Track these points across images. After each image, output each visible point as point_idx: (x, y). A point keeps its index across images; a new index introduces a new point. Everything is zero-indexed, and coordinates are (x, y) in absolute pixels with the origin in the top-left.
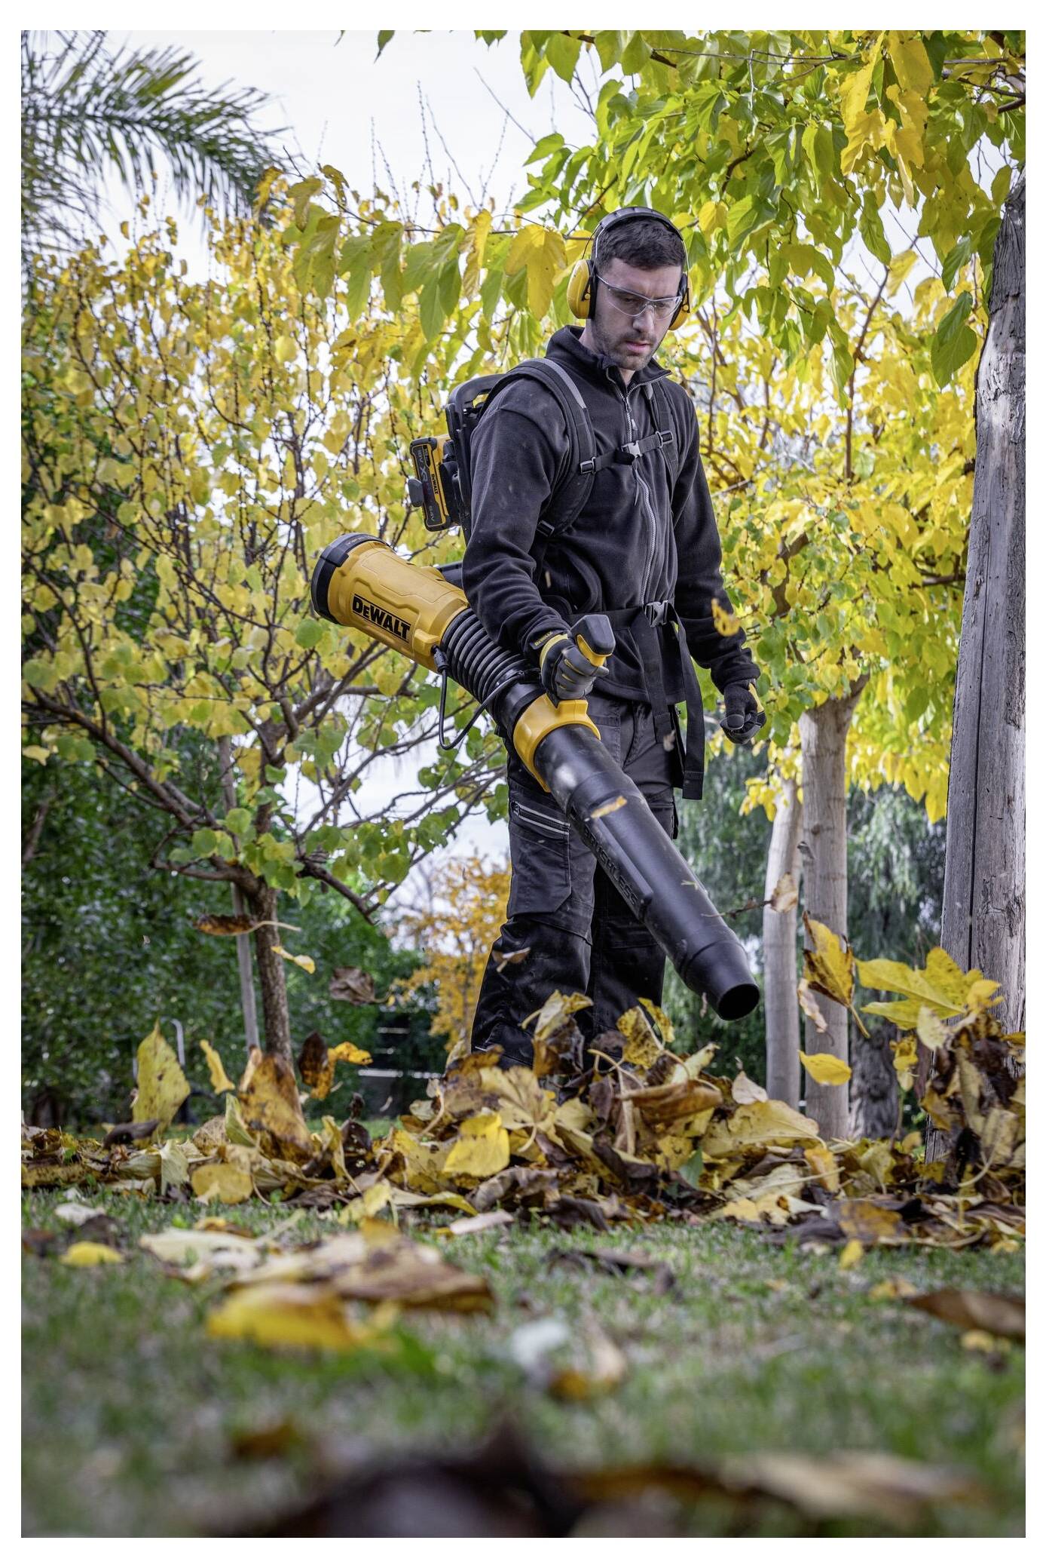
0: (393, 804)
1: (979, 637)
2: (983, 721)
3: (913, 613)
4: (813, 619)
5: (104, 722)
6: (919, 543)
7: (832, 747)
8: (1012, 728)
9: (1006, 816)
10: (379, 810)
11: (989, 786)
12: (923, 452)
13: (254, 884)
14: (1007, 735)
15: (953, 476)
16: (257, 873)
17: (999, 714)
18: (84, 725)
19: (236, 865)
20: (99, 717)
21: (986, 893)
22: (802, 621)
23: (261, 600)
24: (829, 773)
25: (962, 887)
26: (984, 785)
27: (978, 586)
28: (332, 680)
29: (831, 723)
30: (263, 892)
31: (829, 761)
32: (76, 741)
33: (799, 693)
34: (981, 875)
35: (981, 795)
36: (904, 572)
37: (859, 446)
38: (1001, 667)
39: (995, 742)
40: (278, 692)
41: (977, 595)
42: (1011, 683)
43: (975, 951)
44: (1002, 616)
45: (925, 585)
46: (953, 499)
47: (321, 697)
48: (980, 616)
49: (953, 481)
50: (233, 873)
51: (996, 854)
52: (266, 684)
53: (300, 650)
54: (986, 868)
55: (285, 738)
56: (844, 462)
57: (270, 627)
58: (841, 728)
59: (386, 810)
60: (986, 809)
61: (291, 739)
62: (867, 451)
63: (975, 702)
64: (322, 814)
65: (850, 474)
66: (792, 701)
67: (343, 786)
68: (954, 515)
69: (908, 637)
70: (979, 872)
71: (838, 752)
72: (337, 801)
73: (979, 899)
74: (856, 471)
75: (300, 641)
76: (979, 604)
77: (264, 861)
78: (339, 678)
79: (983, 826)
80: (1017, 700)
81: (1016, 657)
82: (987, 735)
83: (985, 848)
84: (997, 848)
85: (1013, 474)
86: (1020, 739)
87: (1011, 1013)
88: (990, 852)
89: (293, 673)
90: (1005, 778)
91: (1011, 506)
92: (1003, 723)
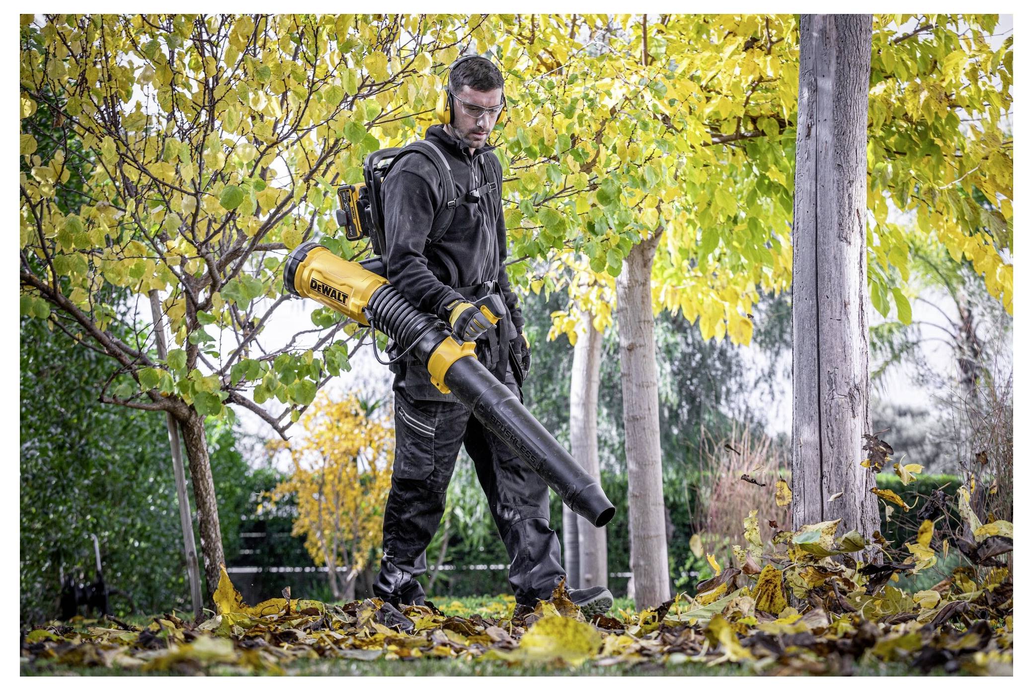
0: (294, 341)
1: (813, 171)
2: (820, 239)
3: (705, 166)
4: (640, 170)
5: (54, 283)
6: (708, 110)
7: (641, 279)
8: (844, 244)
9: (844, 317)
10: (283, 346)
11: (828, 293)
12: (704, 36)
13: (185, 411)
14: (841, 250)
15: (733, 54)
16: (189, 402)
17: (833, 233)
18: (39, 287)
19: (172, 397)
20: (51, 279)
21: (831, 382)
22: (632, 173)
23: (189, 171)
24: (638, 300)
25: (810, 379)
26: (824, 292)
27: (809, 128)
28: (243, 237)
29: (639, 259)
30: (193, 418)
31: (638, 290)
32: (34, 300)
33: (627, 233)
34: (826, 368)
35: (821, 301)
36: (697, 132)
37: (652, 33)
38: (833, 194)
39: (831, 257)
40: (204, 250)
41: (808, 135)
42: (841, 206)
43: (824, 431)
44: (831, 152)
45: (714, 143)
46: (737, 71)
47: (235, 253)
48: (813, 153)
49: (735, 57)
50: (168, 404)
51: (838, 349)
52: (193, 242)
53: (223, 212)
54: (830, 361)
56: (641, 47)
57: (197, 194)
58: (646, 264)
59: (288, 346)
60: (826, 313)
61: (213, 289)
62: (659, 37)
63: (812, 224)
64: (237, 353)
65: (647, 55)
67: (251, 329)
68: (736, 85)
69: (703, 186)
70: (823, 366)
71: (645, 283)
72: (249, 338)
73: (825, 388)
74: (652, 52)
75: (224, 204)
76: (811, 143)
77: (195, 392)
78: (251, 236)
79: (825, 327)
80: (847, 221)
81: (844, 185)
82: (823, 251)
83: (828, 345)
84: (837, 343)
85: (834, 34)
86: (851, 253)
87: (858, 482)
88: (832, 348)
89: (216, 233)
90: (841, 286)
91: (834, 61)
92: (837, 240)
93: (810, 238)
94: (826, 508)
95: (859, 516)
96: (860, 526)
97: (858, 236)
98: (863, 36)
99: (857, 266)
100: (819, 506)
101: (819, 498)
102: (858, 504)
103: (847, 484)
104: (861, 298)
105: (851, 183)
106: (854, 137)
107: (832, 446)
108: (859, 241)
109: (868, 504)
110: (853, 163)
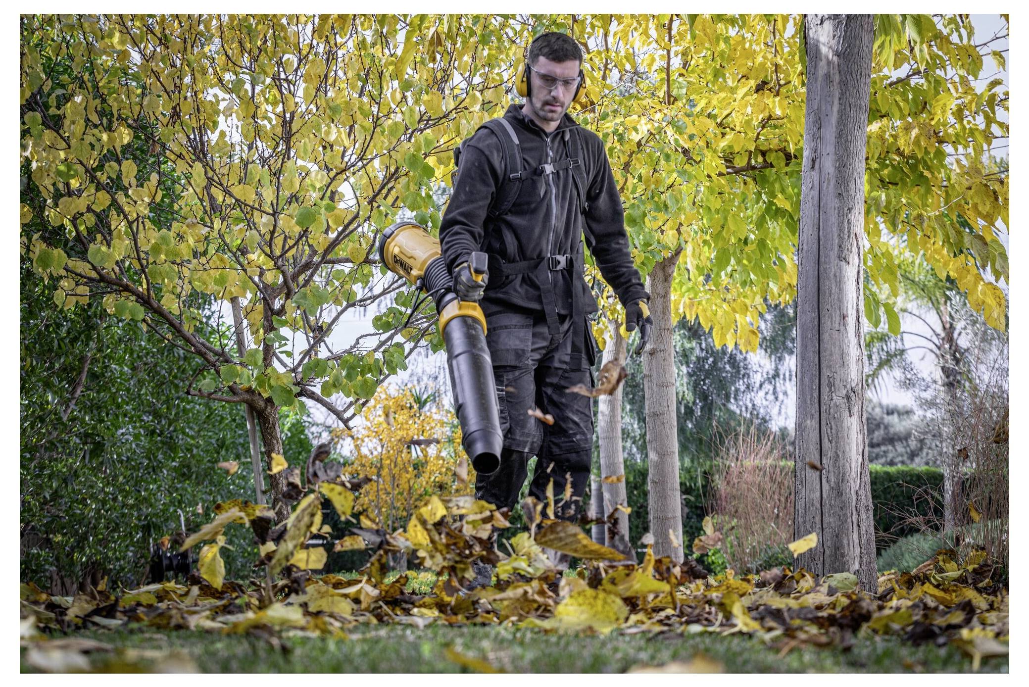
0: (357, 342)
1: (816, 199)
2: (822, 259)
3: (720, 193)
4: (663, 196)
5: (148, 290)
6: (723, 144)
8: (843, 263)
9: (842, 328)
10: (348, 347)
11: (828, 307)
12: (721, 79)
13: (262, 404)
14: (840, 269)
15: (746, 95)
16: (265, 395)
17: (833, 254)
18: (134, 293)
19: (250, 391)
20: (145, 286)
21: (831, 385)
22: (656, 199)
24: (660, 310)
25: (812, 382)
26: (825, 306)
27: (814, 161)
28: (314, 252)
30: (269, 409)
32: (130, 304)
33: (651, 252)
34: (826, 372)
35: (822, 314)
36: (713, 163)
37: (674, 77)
38: (833, 219)
39: (832, 275)
40: (280, 263)
41: (813, 167)
42: (841, 230)
43: (824, 428)
44: (833, 182)
45: (728, 173)
46: (749, 110)
47: (307, 266)
48: (816, 183)
49: (748, 98)
50: (247, 396)
51: (837, 356)
52: (270, 256)
53: (298, 229)
54: (830, 367)
55: (283, 295)
56: (665, 88)
57: (275, 214)
58: (667, 278)
59: (353, 347)
60: (827, 324)
61: (288, 296)
62: (681, 79)
63: (815, 246)
64: (307, 353)
65: (670, 96)
66: (646, 258)
67: (320, 332)
68: (748, 123)
69: (717, 211)
70: (823, 371)
71: (666, 296)
72: (319, 340)
73: (825, 390)
74: (674, 93)
75: (298, 223)
76: (815, 174)
77: (271, 387)
78: (321, 251)
79: (826, 337)
80: (847, 244)
81: (844, 211)
82: (825, 269)
83: (828, 352)
84: (836, 351)
85: (837, 78)
86: (850, 272)
87: (853, 473)
88: (831, 355)
89: (290, 248)
90: (840, 300)
91: (836, 102)
92: (837, 260)
93: (813, 258)
94: (824, 496)
95: (854, 504)
96: (855, 512)
97: (856, 257)
98: (863, 80)
99: (855, 283)
100: (818, 494)
101: (818, 487)
102: (853, 492)
103: (844, 474)
104: (858, 311)
105: (850, 209)
106: (854, 169)
107: (831, 442)
108: (856, 261)
109: (862, 492)
110: (852, 193)
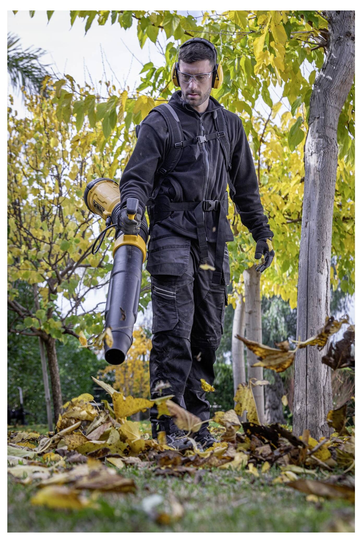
0: (97, 307)
1: (307, 242)
2: (309, 272)
3: (283, 233)
6: (285, 208)
7: (255, 282)
8: (320, 274)
9: (318, 306)
10: (92, 309)
11: (312, 295)
12: (286, 175)
13: (47, 337)
14: (318, 277)
15: (297, 183)
16: (48, 333)
17: (315, 270)
19: (40, 330)
23: (47, 234)
24: (254, 291)
25: (303, 332)
26: (310, 295)
27: (306, 223)
28: (73, 262)
29: (255, 273)
30: (50, 340)
31: (254, 287)
33: (243, 263)
34: (310, 328)
35: (309, 298)
37: (263, 173)
38: (315, 252)
39: (314, 279)
40: (54, 267)
41: (306, 226)
42: (319, 258)
43: (308, 355)
44: (315, 234)
45: (287, 223)
46: (297, 192)
47: (70, 268)
48: (307, 234)
49: (297, 185)
50: (39, 333)
51: (315, 320)
52: (50, 264)
53: (62, 252)
54: (312, 325)
55: (57, 284)
57: (51, 244)
58: (258, 276)
59: (94, 309)
60: (311, 304)
61: (59, 284)
63: (306, 265)
64: (71, 311)
66: (240, 266)
67: (79, 300)
68: (297, 198)
70: (309, 326)
71: (257, 284)
72: (76, 306)
74: (262, 182)
75: (62, 248)
76: (307, 229)
77: (50, 329)
78: (76, 261)
79: (310, 310)
80: (322, 264)
81: (321, 248)
82: (311, 277)
83: (311, 318)
84: (315, 317)
85: (318, 182)
86: (323, 278)
87: (322, 378)
88: (313, 319)
89: (60, 260)
90: (318, 292)
91: (318, 194)
92: (317, 272)
93: (305, 271)
94: (308, 388)
95: (322, 392)
96: (322, 397)
97: (326, 271)
98: (331, 183)
99: (325, 284)
100: (305, 387)
101: (305, 384)
102: (322, 387)
103: (317, 378)
104: (327, 297)
105: (323, 247)
106: (326, 227)
107: (311, 362)
108: (326, 273)
109: (327, 387)
110: (325, 239)
